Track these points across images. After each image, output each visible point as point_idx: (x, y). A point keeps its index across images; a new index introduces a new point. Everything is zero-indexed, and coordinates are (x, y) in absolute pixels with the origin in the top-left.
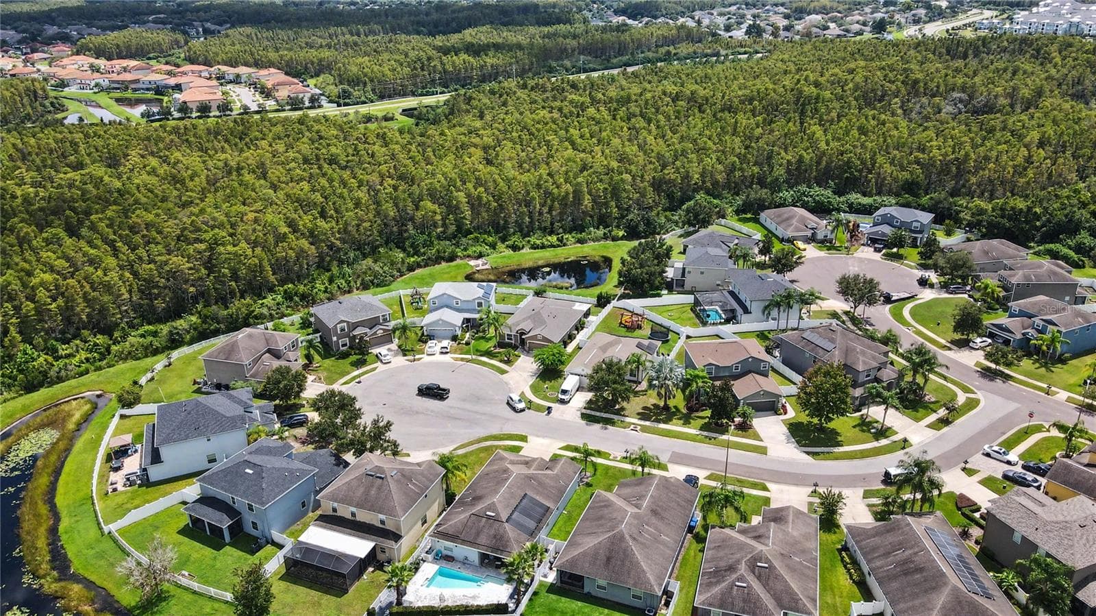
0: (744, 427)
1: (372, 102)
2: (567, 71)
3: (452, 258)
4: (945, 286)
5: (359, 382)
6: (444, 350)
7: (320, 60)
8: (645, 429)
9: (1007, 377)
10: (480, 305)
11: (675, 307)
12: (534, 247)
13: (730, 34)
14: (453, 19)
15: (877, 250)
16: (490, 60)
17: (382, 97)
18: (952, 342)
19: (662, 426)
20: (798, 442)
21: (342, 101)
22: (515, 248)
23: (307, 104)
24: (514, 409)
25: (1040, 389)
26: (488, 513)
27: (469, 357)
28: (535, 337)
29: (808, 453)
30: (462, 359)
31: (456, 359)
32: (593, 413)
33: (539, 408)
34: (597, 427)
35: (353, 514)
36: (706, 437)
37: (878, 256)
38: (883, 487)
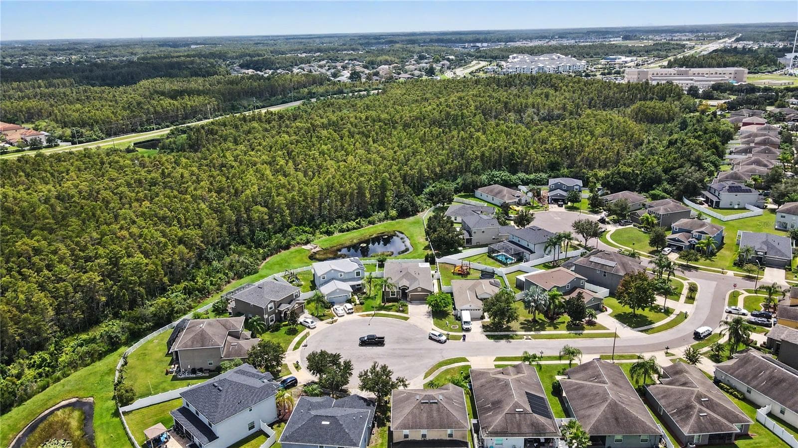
0: (591, 324)
1: (102, 139)
2: (245, 108)
3: (287, 247)
4: (615, 222)
5: (306, 346)
6: (350, 311)
7: (29, 109)
8: (534, 337)
9: (696, 269)
10: (358, 274)
11: (477, 257)
12: (342, 231)
13: (338, 79)
14: (118, 74)
15: (560, 206)
16: (190, 102)
17: (109, 135)
18: (650, 253)
19: (542, 333)
20: (630, 326)
21: (76, 140)
22: (329, 233)
23: (45, 144)
24: (439, 342)
25: (718, 272)
26: (517, 410)
27: (373, 312)
28: (415, 290)
29: (642, 331)
30: (368, 315)
31: (362, 316)
32: (493, 333)
33: (456, 338)
34: (503, 342)
35: (424, 436)
36: (576, 334)
37: (563, 209)
38: (697, 342)
